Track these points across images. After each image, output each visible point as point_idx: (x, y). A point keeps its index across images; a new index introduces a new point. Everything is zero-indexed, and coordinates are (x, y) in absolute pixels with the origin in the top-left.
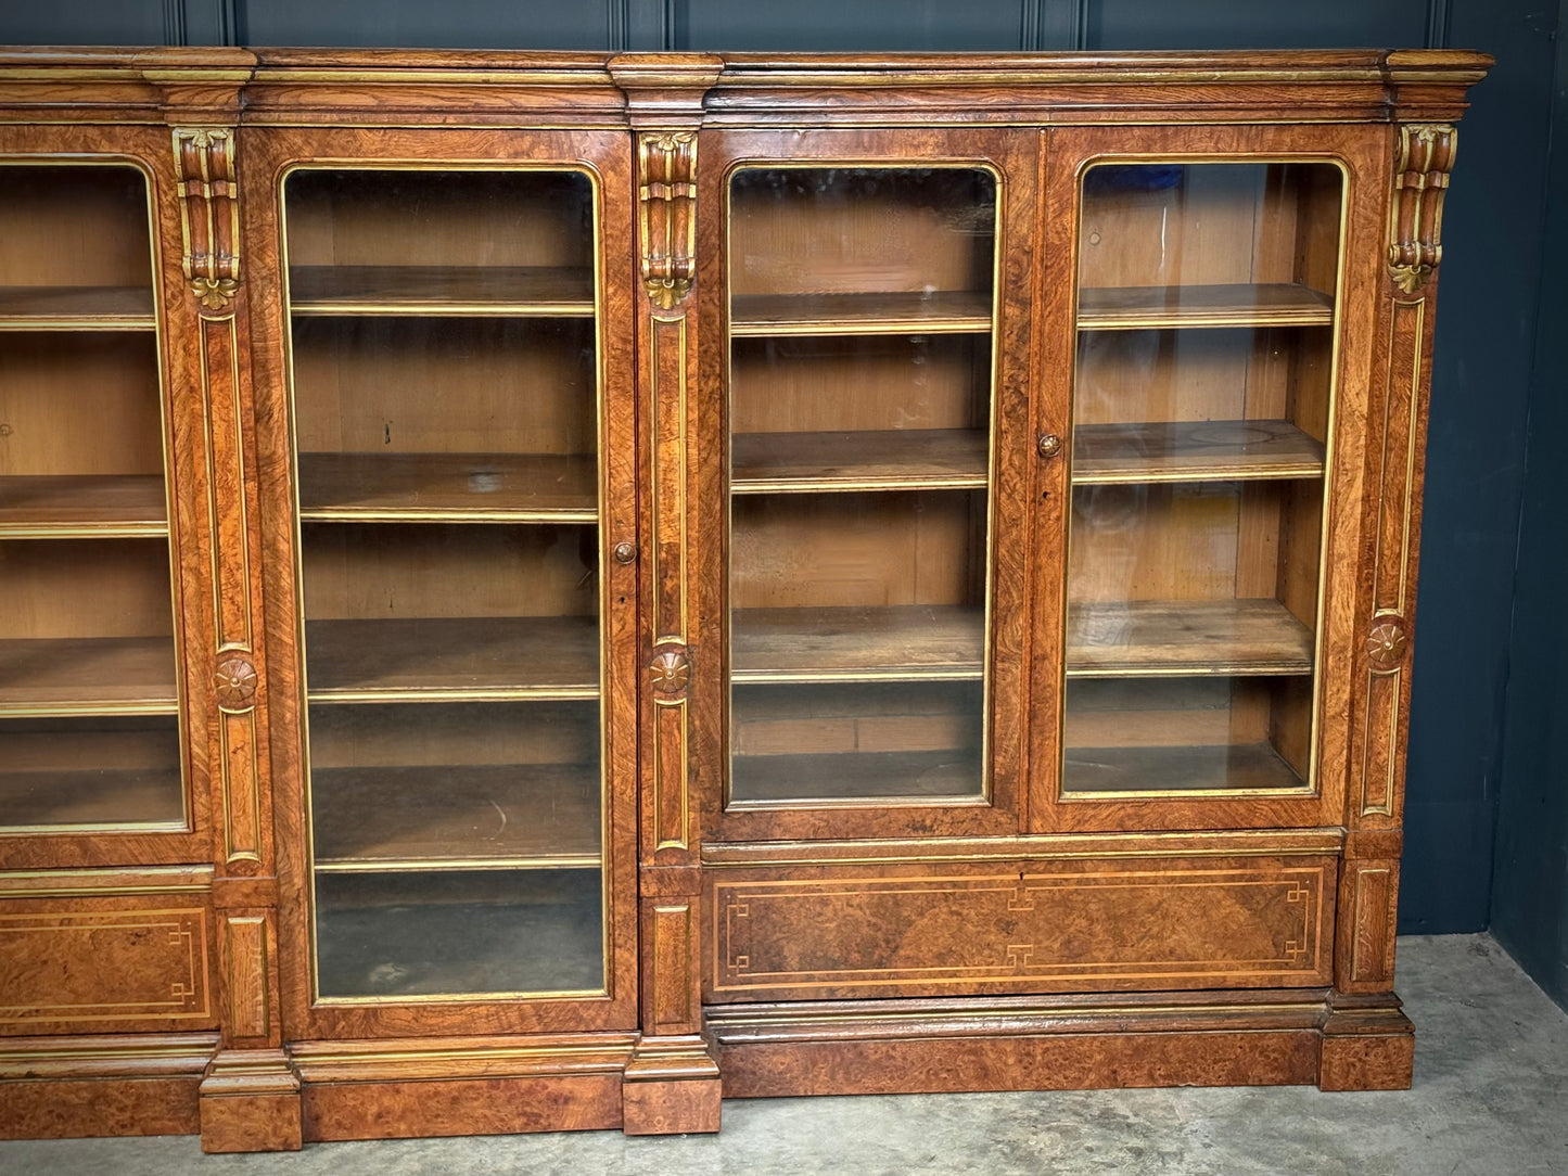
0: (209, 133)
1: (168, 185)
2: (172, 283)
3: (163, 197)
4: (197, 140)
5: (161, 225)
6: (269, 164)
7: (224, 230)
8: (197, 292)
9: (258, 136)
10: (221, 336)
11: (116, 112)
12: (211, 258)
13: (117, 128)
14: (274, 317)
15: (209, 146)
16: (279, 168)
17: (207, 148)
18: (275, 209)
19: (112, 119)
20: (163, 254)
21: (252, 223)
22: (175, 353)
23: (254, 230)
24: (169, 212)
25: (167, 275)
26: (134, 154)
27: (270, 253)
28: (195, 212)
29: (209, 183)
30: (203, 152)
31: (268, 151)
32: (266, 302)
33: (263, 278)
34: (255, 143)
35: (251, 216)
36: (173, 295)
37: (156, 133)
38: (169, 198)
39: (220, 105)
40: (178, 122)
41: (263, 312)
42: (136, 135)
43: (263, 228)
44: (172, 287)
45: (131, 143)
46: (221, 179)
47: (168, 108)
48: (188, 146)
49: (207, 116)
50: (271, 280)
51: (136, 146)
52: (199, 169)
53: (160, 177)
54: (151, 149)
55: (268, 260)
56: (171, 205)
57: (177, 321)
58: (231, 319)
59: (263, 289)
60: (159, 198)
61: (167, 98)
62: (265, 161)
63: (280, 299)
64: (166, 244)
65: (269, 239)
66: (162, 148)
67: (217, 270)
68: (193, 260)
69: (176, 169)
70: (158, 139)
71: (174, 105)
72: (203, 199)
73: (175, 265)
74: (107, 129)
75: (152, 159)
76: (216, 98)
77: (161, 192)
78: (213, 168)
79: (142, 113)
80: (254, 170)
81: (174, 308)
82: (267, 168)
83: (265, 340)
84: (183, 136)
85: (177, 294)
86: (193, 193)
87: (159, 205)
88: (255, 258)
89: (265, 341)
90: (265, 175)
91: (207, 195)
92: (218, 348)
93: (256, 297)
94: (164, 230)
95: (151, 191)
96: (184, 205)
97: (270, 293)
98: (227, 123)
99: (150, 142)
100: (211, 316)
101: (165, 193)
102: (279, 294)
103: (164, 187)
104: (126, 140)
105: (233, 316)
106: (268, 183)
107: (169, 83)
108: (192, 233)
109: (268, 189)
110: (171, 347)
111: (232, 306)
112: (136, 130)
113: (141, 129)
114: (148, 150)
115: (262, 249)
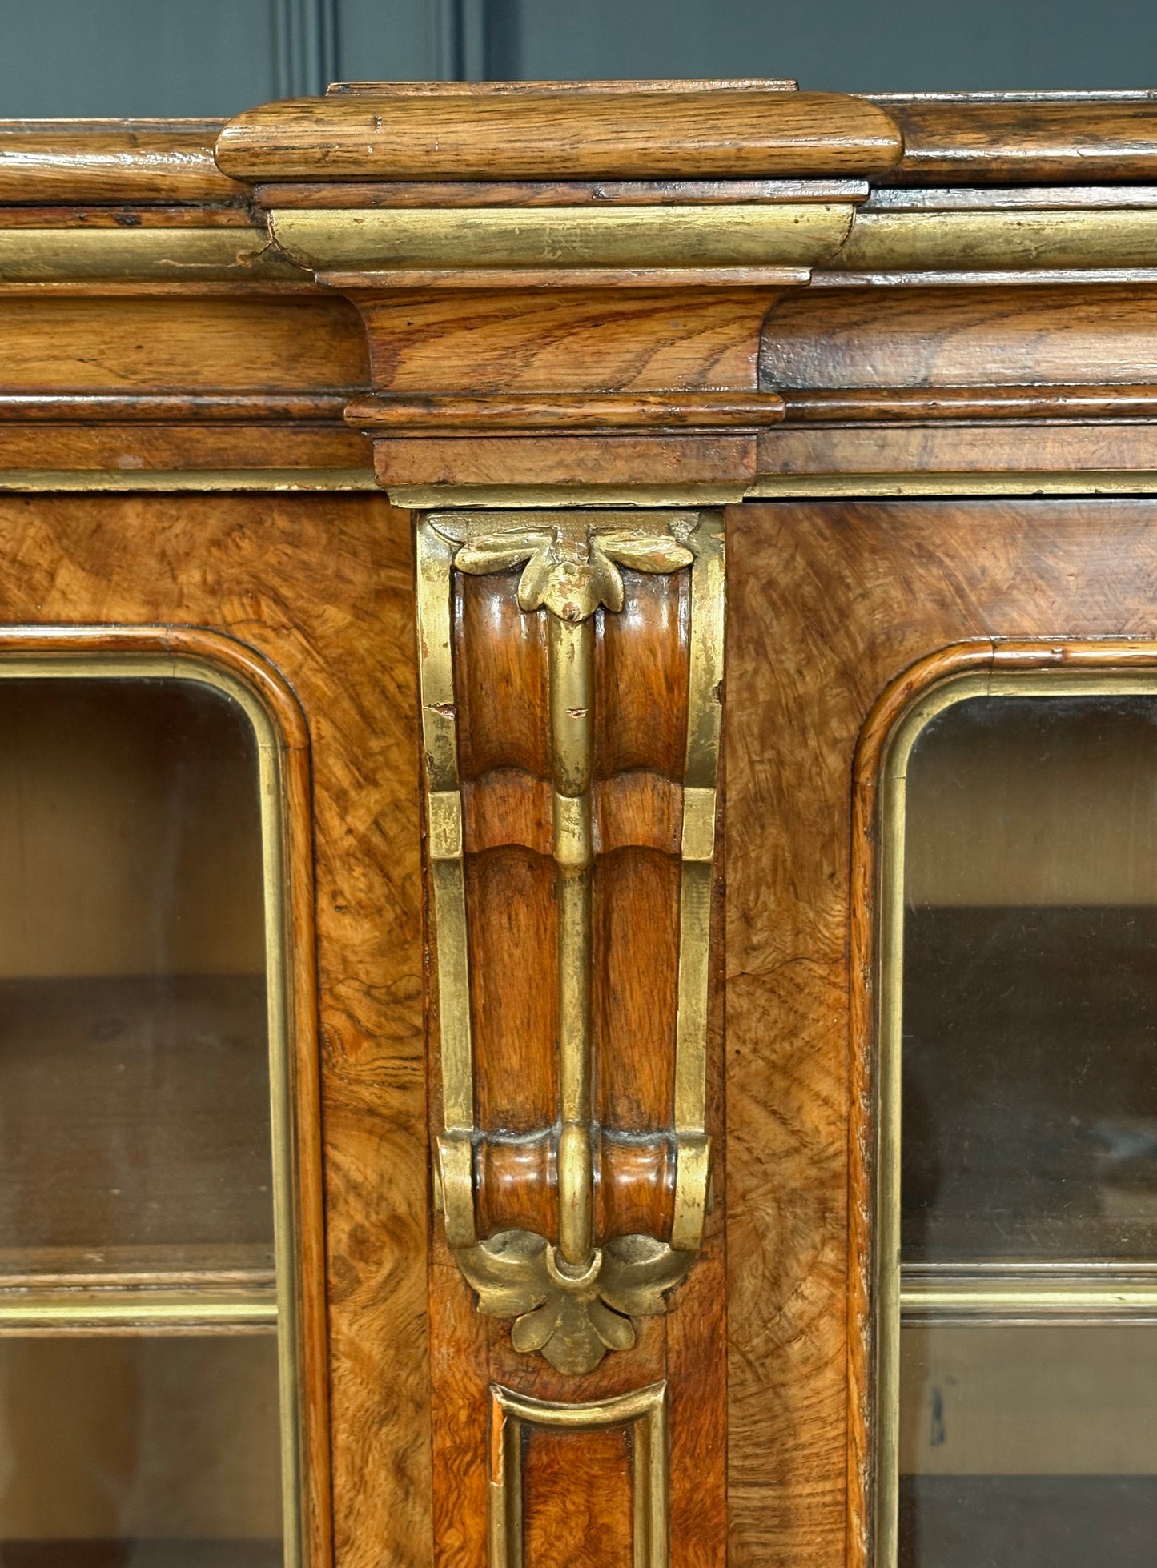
0: (601, 543)
1: (354, 762)
2: (354, 1187)
3: (330, 817)
4: (545, 574)
5: (316, 939)
6: (847, 675)
7: (633, 1001)
8: (490, 1294)
9: (800, 544)
10: (591, 1484)
11: (124, 436)
12: (573, 1144)
13: (132, 512)
14: (830, 1376)
15: (606, 606)
16: (896, 697)
17: (589, 622)
18: (861, 887)
19: (109, 470)
20: (319, 1063)
21: (750, 949)
22: (361, 1484)
23: (756, 979)
24: (354, 882)
25: (333, 1154)
26: (204, 627)
27: (825, 1086)
28: (497, 919)
29: (583, 794)
30: (571, 640)
31: (844, 613)
32: (794, 1307)
33: (785, 1199)
34: (784, 580)
35: (747, 919)
36: (360, 1242)
37: (309, 529)
38: (360, 821)
39: (667, 398)
40: (443, 486)
41: (776, 1349)
42: (217, 543)
43: (801, 973)
44: (355, 1207)
45: (190, 578)
46: (638, 765)
47: (399, 413)
48: (495, 607)
49: (592, 451)
50: (824, 1208)
51: (213, 590)
52: (545, 725)
53: (323, 729)
54: (279, 600)
55: (814, 1117)
56: (367, 851)
57: (373, 1349)
58: (644, 1415)
59: (784, 1249)
60: (313, 822)
61: (392, 360)
62: (827, 662)
63: (860, 1297)
64: (335, 1020)
65: (822, 1020)
66: (332, 598)
67: (601, 1194)
68: (485, 1150)
69: (429, 730)
70: (313, 557)
71: (427, 401)
72: (545, 863)
73: (371, 1111)
74: (83, 516)
75: (287, 649)
76: (643, 359)
77: (321, 794)
78: (611, 718)
79: (250, 439)
80: (772, 707)
81: (363, 1295)
82: (836, 697)
83: (781, 1477)
84: (469, 557)
85: (374, 1235)
86: (497, 832)
87: (314, 855)
88: (757, 1113)
89: (783, 1483)
90: (822, 726)
91: (571, 848)
92: (573, 1538)
93: (749, 1283)
94: (330, 962)
95: (279, 790)
96: (447, 895)
97: (813, 1267)
98: (690, 487)
99: (278, 572)
100: (549, 1398)
101: (341, 798)
102: (860, 1273)
103: (336, 769)
104: (171, 563)
105: (660, 1397)
106: (834, 762)
107: (410, 277)
108: (482, 1021)
109: (835, 793)
110: (341, 1463)
111: (649, 1356)
112: (216, 518)
113: (242, 508)
114: (268, 609)
115: (788, 1070)
